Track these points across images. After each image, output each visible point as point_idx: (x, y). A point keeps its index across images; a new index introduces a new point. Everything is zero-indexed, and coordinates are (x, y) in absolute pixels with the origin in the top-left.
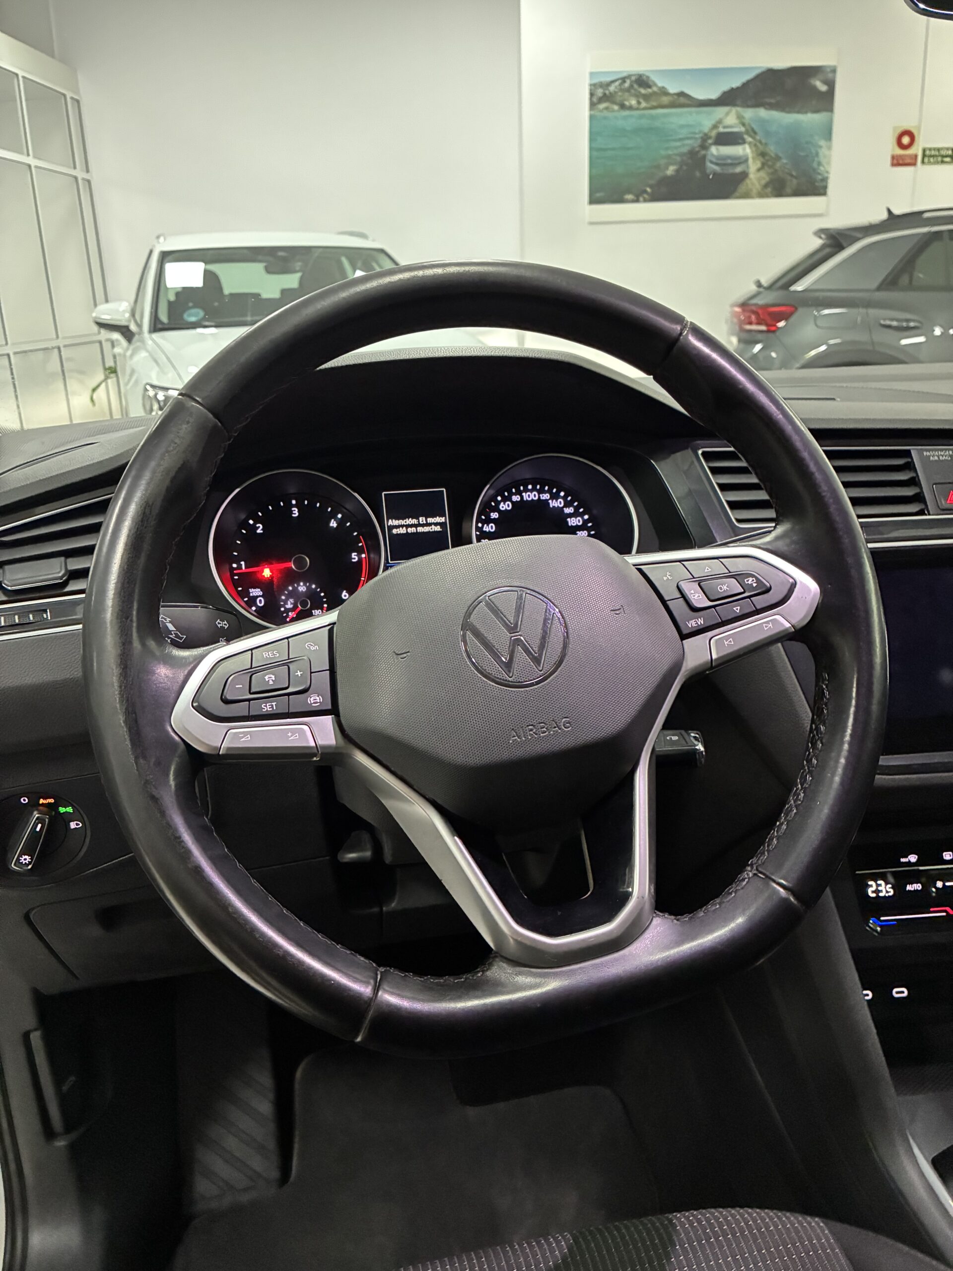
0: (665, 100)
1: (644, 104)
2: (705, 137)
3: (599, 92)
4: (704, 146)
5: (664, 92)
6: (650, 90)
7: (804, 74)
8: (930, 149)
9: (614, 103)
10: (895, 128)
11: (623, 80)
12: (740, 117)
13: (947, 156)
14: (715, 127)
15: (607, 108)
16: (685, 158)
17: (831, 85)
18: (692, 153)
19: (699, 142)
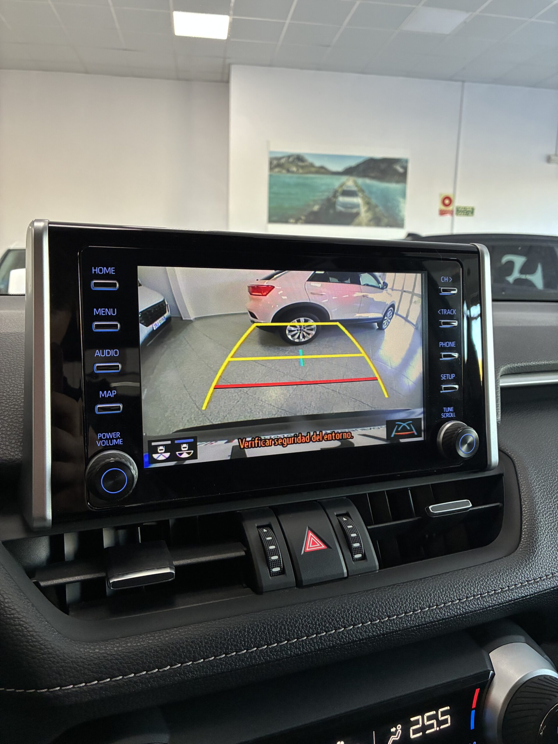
0: (313, 169)
1: (301, 171)
2: (336, 191)
3: (275, 162)
4: (335, 195)
5: (312, 165)
6: (304, 164)
7: (390, 162)
8: (461, 207)
9: (284, 169)
10: (441, 195)
11: (289, 157)
12: (355, 183)
13: (469, 212)
15: (278, 171)
16: (324, 202)
17: (405, 168)
18: (328, 200)
19: (332, 194)
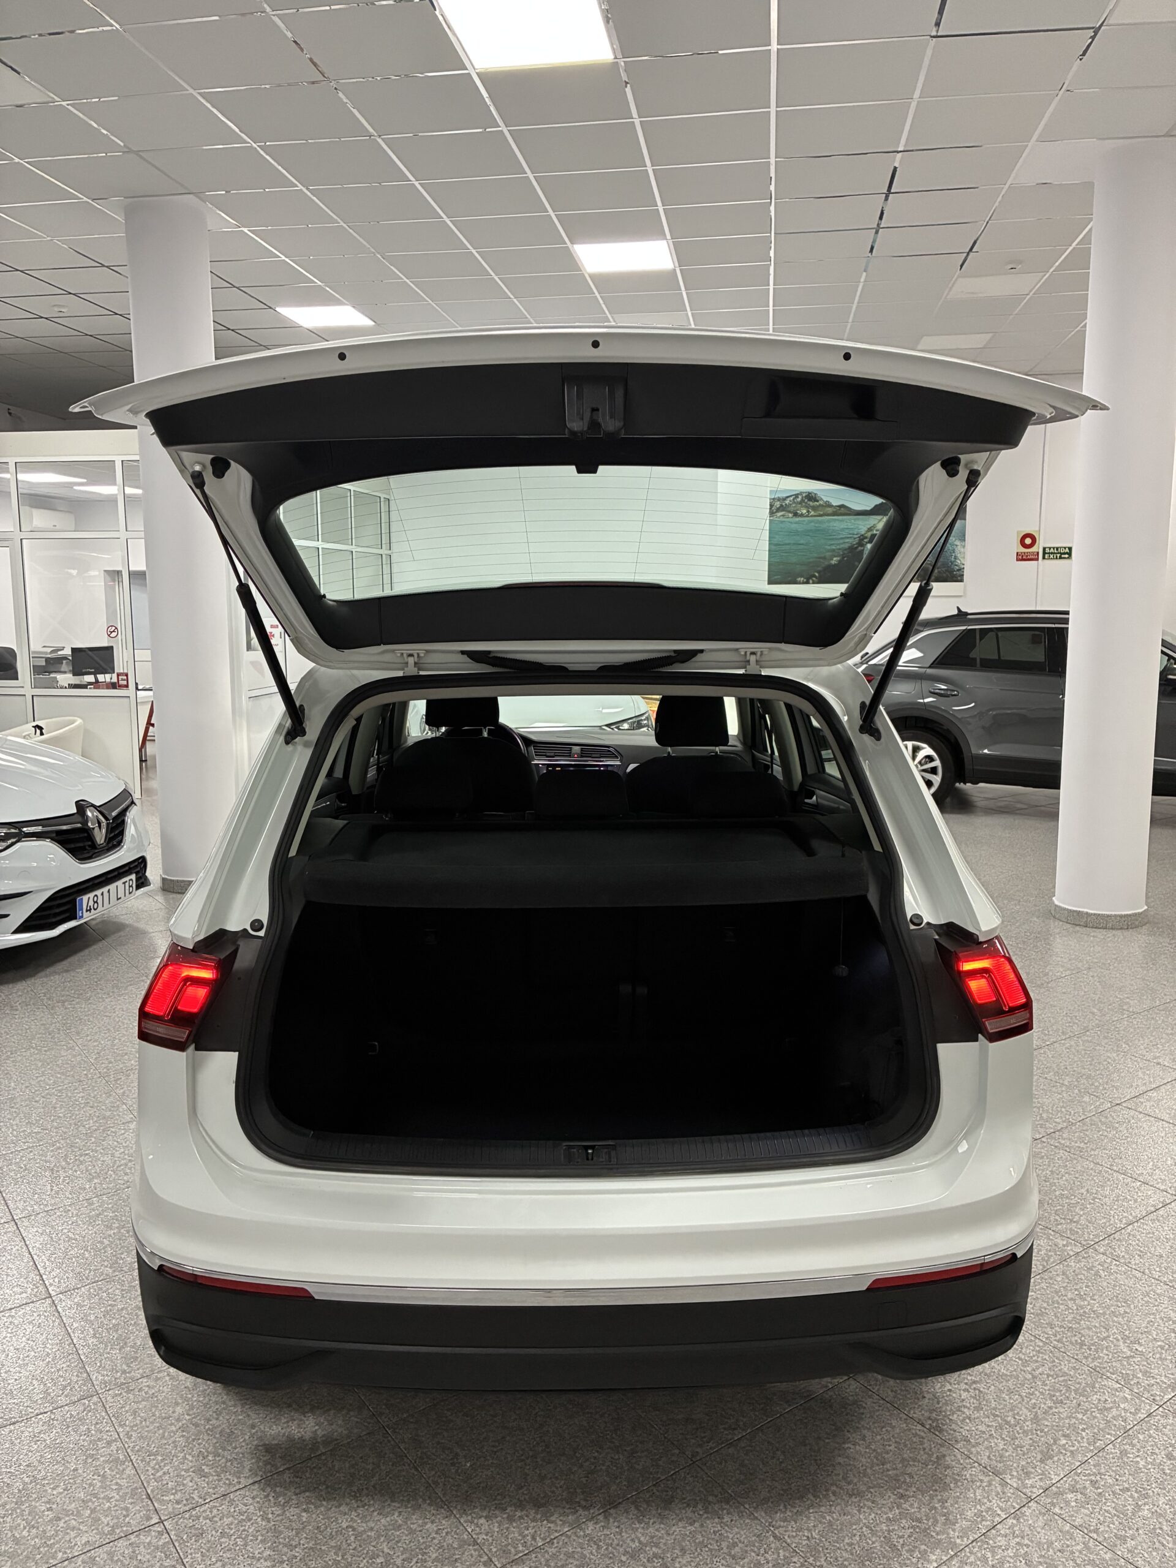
0: (830, 510)
1: (812, 513)
2: (862, 538)
3: (778, 504)
5: (828, 505)
6: (817, 503)
8: (1050, 548)
9: (790, 512)
10: (1018, 532)
11: (796, 496)
13: (1065, 554)
14: (870, 529)
15: (783, 516)
16: (846, 552)
18: (852, 549)
19: (857, 540)
